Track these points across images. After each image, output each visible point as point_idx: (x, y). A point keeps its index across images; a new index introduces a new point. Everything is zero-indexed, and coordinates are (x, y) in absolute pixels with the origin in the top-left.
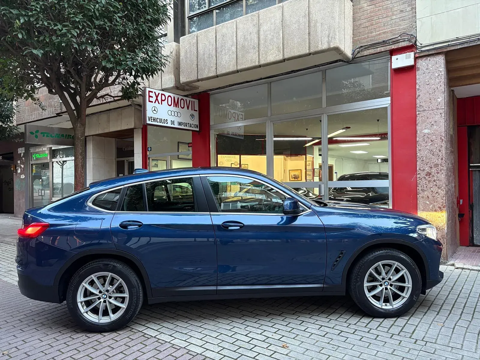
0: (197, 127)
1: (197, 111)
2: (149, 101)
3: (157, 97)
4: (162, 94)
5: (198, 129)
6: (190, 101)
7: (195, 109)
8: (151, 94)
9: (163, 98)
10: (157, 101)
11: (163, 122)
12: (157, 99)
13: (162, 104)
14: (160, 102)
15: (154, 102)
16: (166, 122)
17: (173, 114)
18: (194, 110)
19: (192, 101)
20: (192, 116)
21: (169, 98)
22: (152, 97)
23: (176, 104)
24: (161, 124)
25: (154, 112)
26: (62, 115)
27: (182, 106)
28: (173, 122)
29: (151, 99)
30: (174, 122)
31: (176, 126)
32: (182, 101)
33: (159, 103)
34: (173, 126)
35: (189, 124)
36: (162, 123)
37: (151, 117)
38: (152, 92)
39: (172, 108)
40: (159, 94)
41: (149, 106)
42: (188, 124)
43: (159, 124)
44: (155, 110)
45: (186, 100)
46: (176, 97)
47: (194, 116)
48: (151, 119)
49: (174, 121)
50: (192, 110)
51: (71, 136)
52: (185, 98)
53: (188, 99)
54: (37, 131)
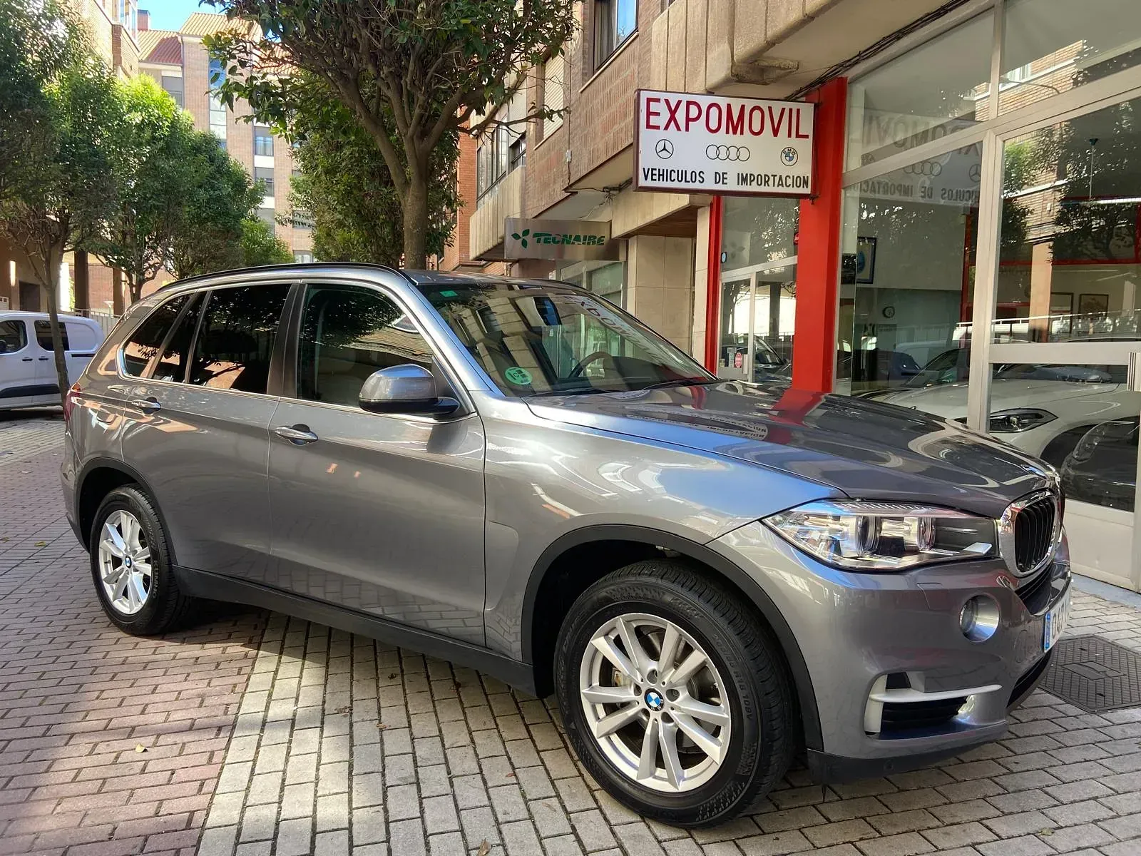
0: (807, 183)
1: (807, 137)
2: (649, 126)
3: (673, 113)
4: (689, 103)
5: (808, 191)
6: (783, 110)
7: (800, 134)
8: (654, 107)
9: (694, 112)
10: (673, 123)
11: (689, 179)
12: (673, 118)
13: (687, 129)
14: (682, 126)
15: (663, 127)
16: (698, 178)
17: (723, 155)
18: (798, 136)
19: (791, 110)
20: (789, 154)
21: (714, 111)
22: (658, 114)
23: (735, 125)
24: (683, 185)
25: (664, 154)
26: (577, 193)
27: (756, 128)
28: (720, 177)
29: (654, 120)
30: (725, 176)
31: (732, 185)
32: (757, 114)
33: (678, 129)
34: (720, 187)
35: (777, 179)
36: (686, 181)
37: (652, 170)
38: (658, 100)
39: (723, 137)
40: (679, 102)
41: (648, 139)
42: (772, 178)
43: (676, 185)
44: (664, 149)
45: (770, 108)
46: (736, 105)
47: (795, 152)
48: (652, 175)
49: (723, 174)
50: (790, 135)
51: (595, 237)
52: (764, 105)
53: (777, 107)
54: (526, 233)
